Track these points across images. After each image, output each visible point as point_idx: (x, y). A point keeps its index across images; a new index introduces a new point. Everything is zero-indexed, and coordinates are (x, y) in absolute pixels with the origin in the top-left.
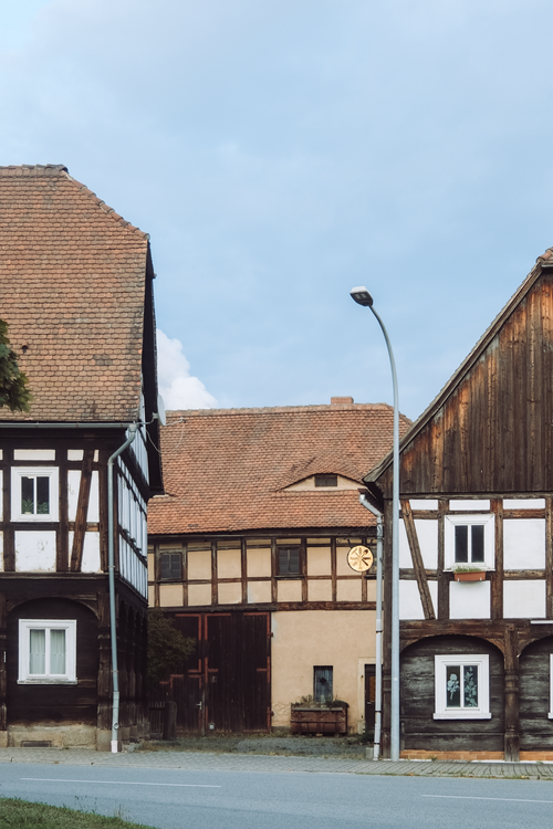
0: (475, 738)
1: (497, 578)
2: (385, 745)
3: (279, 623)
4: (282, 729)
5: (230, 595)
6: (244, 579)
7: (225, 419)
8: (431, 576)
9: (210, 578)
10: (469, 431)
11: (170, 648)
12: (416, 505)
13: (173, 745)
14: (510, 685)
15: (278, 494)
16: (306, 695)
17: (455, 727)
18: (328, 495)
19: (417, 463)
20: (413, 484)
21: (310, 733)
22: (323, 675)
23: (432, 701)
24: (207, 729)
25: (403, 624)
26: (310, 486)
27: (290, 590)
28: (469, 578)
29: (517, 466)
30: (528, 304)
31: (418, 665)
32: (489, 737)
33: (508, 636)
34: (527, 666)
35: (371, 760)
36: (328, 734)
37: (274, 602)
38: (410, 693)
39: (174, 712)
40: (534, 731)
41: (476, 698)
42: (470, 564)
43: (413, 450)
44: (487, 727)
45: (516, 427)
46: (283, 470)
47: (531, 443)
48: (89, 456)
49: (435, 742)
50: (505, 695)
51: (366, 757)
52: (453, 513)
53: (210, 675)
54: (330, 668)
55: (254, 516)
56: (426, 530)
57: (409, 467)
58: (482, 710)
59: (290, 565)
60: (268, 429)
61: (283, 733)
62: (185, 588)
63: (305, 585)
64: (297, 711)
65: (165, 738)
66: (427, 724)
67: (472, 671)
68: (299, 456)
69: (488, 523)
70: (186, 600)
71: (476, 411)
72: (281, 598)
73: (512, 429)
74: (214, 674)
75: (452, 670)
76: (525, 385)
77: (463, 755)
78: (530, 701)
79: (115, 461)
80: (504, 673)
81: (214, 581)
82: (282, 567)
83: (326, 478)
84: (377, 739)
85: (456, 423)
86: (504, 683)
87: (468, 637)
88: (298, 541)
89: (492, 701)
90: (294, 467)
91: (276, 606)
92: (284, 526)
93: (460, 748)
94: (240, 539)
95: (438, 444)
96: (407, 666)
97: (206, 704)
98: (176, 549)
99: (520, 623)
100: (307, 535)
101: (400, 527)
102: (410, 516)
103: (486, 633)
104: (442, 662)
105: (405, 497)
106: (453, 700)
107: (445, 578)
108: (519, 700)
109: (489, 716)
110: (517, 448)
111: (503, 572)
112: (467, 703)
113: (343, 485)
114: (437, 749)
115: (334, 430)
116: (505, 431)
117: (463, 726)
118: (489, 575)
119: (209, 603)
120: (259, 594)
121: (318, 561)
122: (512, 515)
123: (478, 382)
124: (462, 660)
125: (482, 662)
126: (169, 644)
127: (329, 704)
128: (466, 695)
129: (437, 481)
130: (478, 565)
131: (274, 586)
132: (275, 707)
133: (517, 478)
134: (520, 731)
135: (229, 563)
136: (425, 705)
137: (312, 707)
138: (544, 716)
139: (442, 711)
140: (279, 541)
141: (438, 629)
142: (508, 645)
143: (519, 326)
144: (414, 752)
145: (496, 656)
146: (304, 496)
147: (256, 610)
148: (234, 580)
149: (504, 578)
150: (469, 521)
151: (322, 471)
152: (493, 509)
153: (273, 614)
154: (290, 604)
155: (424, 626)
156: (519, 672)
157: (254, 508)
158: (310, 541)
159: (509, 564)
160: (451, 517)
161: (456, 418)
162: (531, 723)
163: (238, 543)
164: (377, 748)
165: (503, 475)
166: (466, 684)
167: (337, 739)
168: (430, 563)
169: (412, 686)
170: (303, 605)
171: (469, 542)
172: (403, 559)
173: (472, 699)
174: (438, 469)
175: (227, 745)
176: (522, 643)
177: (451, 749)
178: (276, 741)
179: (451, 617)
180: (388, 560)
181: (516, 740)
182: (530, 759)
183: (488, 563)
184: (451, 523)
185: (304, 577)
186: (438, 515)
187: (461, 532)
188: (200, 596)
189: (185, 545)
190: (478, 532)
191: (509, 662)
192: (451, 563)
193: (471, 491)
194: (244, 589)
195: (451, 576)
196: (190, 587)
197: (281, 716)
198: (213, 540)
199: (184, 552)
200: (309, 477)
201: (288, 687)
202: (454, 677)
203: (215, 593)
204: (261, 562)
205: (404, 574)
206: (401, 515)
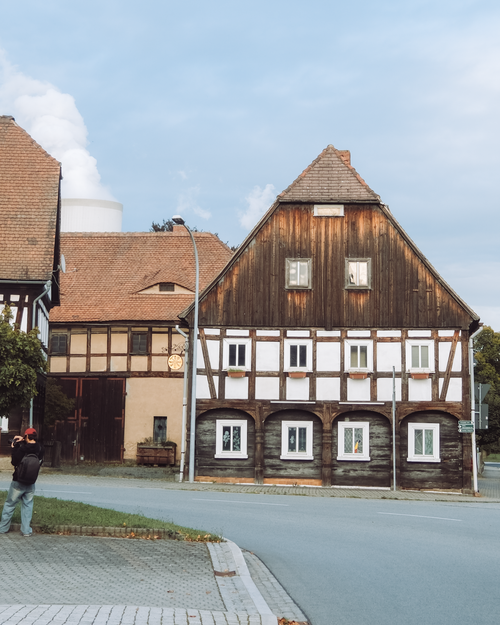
0: (239, 470)
1: (252, 375)
2: (186, 473)
3: (131, 385)
4: (131, 461)
5: (99, 366)
6: (109, 355)
7: (100, 240)
8: (215, 373)
9: (85, 353)
10: (238, 291)
11: (59, 405)
12: (208, 331)
13: (59, 470)
14: (258, 438)
15: (134, 296)
16: (148, 437)
17: (227, 463)
18: (168, 297)
19: (209, 308)
20: (206, 320)
21: (149, 464)
22: (160, 422)
23: (214, 447)
24: (79, 459)
25: (198, 401)
26: (156, 290)
27: (139, 363)
28: (236, 375)
29: (264, 311)
30: (272, 220)
31: (206, 425)
32: (247, 469)
33: (258, 410)
34: (269, 427)
35: (178, 482)
36: (162, 465)
37: (129, 371)
38: (202, 442)
39: (59, 449)
40: (272, 466)
41: (239, 445)
42: (237, 367)
43: (206, 300)
44: (246, 463)
45: (264, 289)
46: (138, 278)
47: (272, 298)
48: (22, 299)
49: (215, 472)
50: (255, 444)
51: (175, 481)
52: (228, 337)
53: (83, 421)
54: (165, 418)
55: (117, 311)
56: (213, 347)
57: (204, 310)
58: (243, 453)
59: (140, 345)
60: (129, 248)
61: (131, 463)
62: (68, 360)
63: (150, 360)
64: (141, 448)
65: (52, 466)
66: (210, 461)
67: (238, 429)
68: (150, 268)
69: (248, 343)
70: (68, 368)
71: (242, 279)
72: (134, 368)
73: (262, 290)
74: (85, 421)
75: (226, 429)
76: (270, 266)
77: (231, 480)
78: (270, 448)
79: (37, 302)
80: (255, 432)
81: (88, 355)
82: (135, 347)
83: (167, 286)
84: (182, 470)
85: (231, 286)
86: (255, 437)
87: (235, 409)
88: (146, 329)
89: (248, 447)
90: (146, 277)
91: (129, 374)
92: (137, 319)
93: (229, 476)
94: (108, 326)
95: (221, 297)
96: (200, 426)
97: (79, 442)
98: (64, 332)
99: (265, 402)
100: (153, 326)
101: (198, 344)
102: (204, 338)
103: (245, 407)
104: (220, 424)
105: (201, 327)
106: (226, 447)
107: (223, 375)
108: (264, 447)
109: (246, 457)
110: (265, 301)
111: (255, 372)
112: (234, 449)
113: (178, 291)
114: (216, 476)
115: (174, 251)
116: (258, 291)
117: (232, 462)
118: (247, 374)
119: (84, 371)
120: (118, 365)
121: (159, 343)
122: (261, 339)
123: (243, 263)
124: (232, 423)
125: (243, 424)
126: (58, 403)
127: (163, 444)
128: (234, 444)
129: (220, 318)
130: (241, 368)
131: (129, 359)
132: (126, 445)
133: (264, 318)
134: (264, 466)
135: (99, 343)
136: (210, 449)
137: (152, 446)
138: (278, 457)
139: (220, 453)
140: (133, 329)
141: (218, 405)
142: (258, 415)
143: (266, 233)
144: (203, 478)
145: (251, 421)
146: (151, 297)
147: (116, 377)
148: (102, 355)
149: (256, 376)
150: (237, 342)
151: (164, 281)
152: (251, 336)
153: (127, 380)
154: (140, 372)
155: (210, 403)
156: (264, 431)
157: (117, 305)
158: (154, 329)
159: (259, 368)
160: (227, 340)
161: (231, 283)
162: (271, 461)
163: (106, 329)
164: (181, 474)
165: (257, 316)
166: (234, 437)
167: (168, 469)
168: (215, 366)
169: (203, 438)
170: (148, 374)
171: (237, 354)
172: (199, 363)
173: (237, 447)
174: (221, 312)
175: (92, 471)
176: (266, 414)
177: (225, 476)
178: (126, 469)
179: (226, 398)
180: (190, 363)
181: (261, 471)
182: (269, 483)
183: (247, 367)
184: (227, 343)
185: (149, 354)
186: (220, 338)
187: (232, 348)
188: (78, 366)
189: (69, 329)
190: (242, 348)
191: (258, 425)
192: (226, 366)
193: (239, 325)
194: (108, 361)
195: (226, 374)
196: (72, 359)
197: (130, 452)
198: (88, 327)
199: (68, 334)
200: (156, 285)
201: (136, 431)
202: (227, 433)
203: (88, 364)
204: (120, 343)
205: (199, 372)
206: (199, 337)
